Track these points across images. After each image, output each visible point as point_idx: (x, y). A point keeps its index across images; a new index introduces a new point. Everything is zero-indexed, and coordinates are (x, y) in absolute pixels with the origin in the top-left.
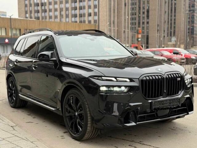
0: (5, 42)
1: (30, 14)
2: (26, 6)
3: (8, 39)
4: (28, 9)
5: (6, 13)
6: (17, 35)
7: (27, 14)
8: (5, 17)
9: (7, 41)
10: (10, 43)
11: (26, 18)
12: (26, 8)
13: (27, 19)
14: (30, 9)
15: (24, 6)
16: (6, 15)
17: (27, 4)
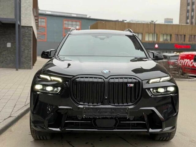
0: (155, 47)
1: (191, 19)
2: (188, 11)
3: (158, 45)
4: (189, 14)
5: (172, 19)
6: (167, 41)
7: (188, 19)
8: (171, 24)
9: (156, 46)
10: (159, 48)
11: (187, 23)
12: (188, 13)
13: (188, 25)
14: (192, 15)
15: (186, 11)
16: (172, 22)
17: (189, 10)
